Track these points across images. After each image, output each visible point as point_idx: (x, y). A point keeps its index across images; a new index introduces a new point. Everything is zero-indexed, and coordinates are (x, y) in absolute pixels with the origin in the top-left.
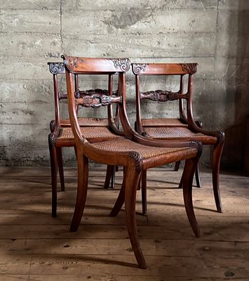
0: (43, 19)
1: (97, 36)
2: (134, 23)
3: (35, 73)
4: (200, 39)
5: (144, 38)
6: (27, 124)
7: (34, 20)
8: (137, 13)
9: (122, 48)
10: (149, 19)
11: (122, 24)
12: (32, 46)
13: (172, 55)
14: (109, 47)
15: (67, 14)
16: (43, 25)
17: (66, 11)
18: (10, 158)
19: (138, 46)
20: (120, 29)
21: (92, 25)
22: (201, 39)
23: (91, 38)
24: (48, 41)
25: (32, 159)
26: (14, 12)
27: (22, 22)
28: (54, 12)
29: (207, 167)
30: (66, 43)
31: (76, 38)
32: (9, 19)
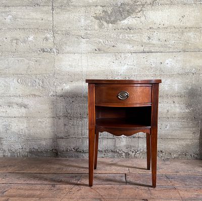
0: (35, 15)
1: (89, 32)
2: (125, 19)
3: (28, 68)
4: (189, 34)
5: (134, 33)
6: (22, 117)
7: (26, 17)
8: (127, 8)
9: (113, 44)
10: (139, 15)
11: (112, 19)
12: (25, 41)
13: (162, 49)
14: (100, 42)
15: (59, 10)
16: (35, 21)
17: (57, 7)
18: (6, 149)
19: (129, 42)
20: (110, 25)
21: (83, 20)
22: (191, 34)
23: (82, 33)
24: (41, 36)
25: (28, 150)
26: (7, 9)
27: (15, 18)
28: (46, 9)
29: (196, 159)
30: (58, 38)
31: (67, 34)
32: (2, 16)
